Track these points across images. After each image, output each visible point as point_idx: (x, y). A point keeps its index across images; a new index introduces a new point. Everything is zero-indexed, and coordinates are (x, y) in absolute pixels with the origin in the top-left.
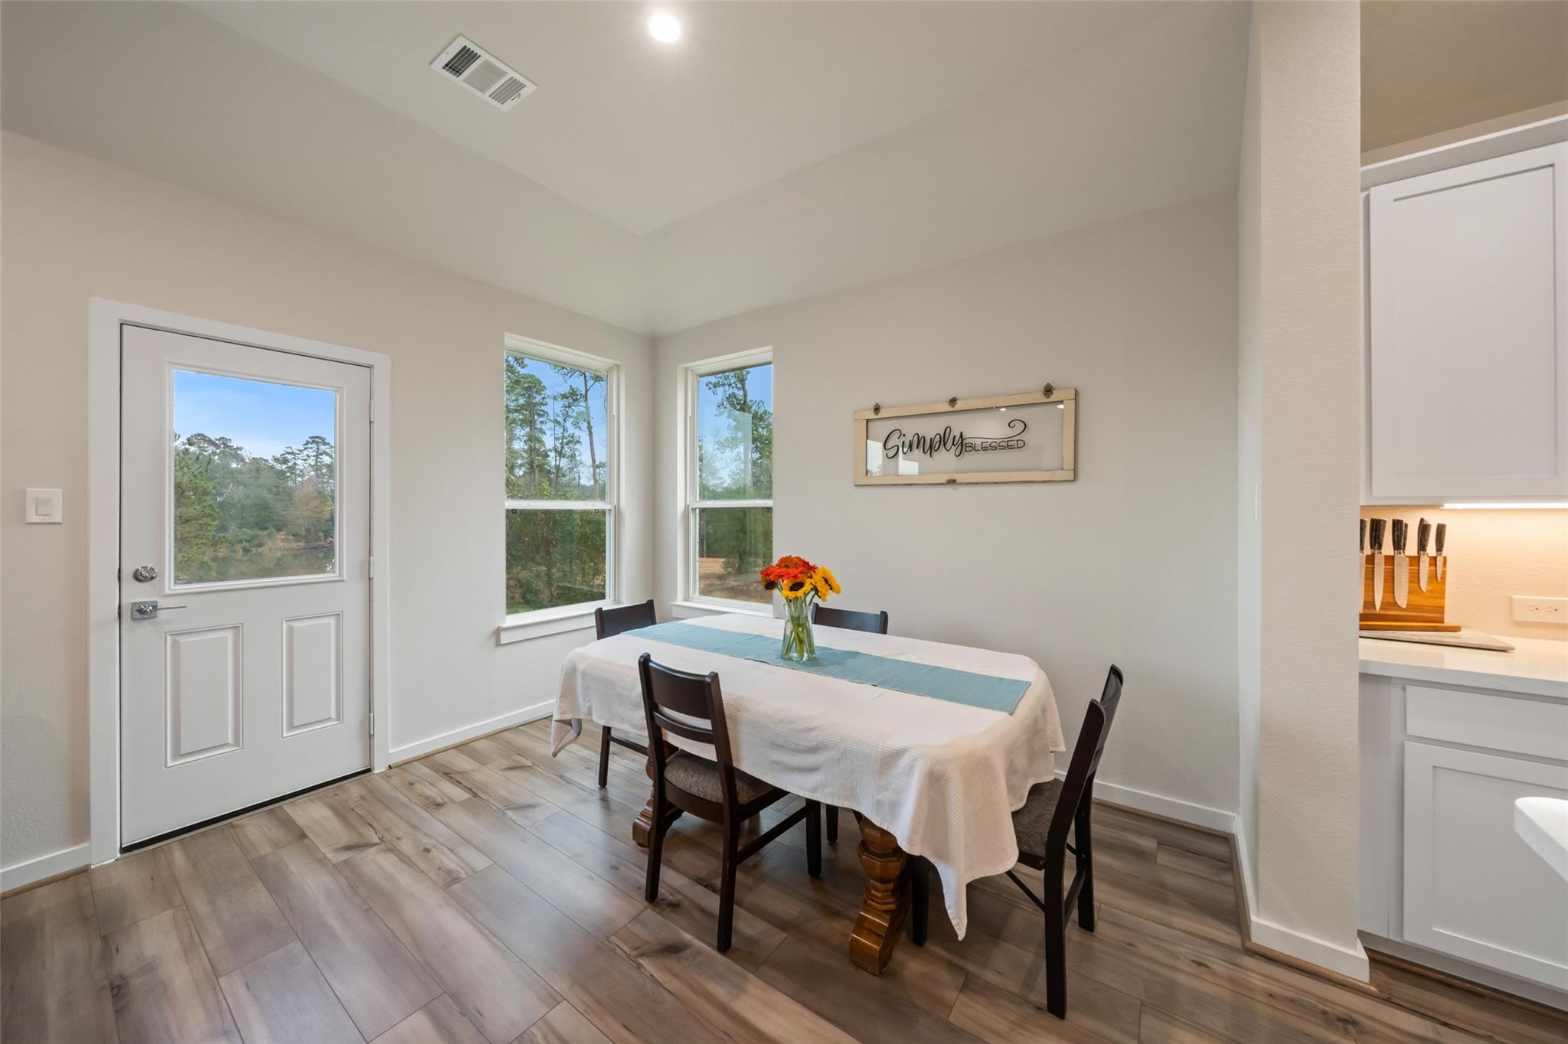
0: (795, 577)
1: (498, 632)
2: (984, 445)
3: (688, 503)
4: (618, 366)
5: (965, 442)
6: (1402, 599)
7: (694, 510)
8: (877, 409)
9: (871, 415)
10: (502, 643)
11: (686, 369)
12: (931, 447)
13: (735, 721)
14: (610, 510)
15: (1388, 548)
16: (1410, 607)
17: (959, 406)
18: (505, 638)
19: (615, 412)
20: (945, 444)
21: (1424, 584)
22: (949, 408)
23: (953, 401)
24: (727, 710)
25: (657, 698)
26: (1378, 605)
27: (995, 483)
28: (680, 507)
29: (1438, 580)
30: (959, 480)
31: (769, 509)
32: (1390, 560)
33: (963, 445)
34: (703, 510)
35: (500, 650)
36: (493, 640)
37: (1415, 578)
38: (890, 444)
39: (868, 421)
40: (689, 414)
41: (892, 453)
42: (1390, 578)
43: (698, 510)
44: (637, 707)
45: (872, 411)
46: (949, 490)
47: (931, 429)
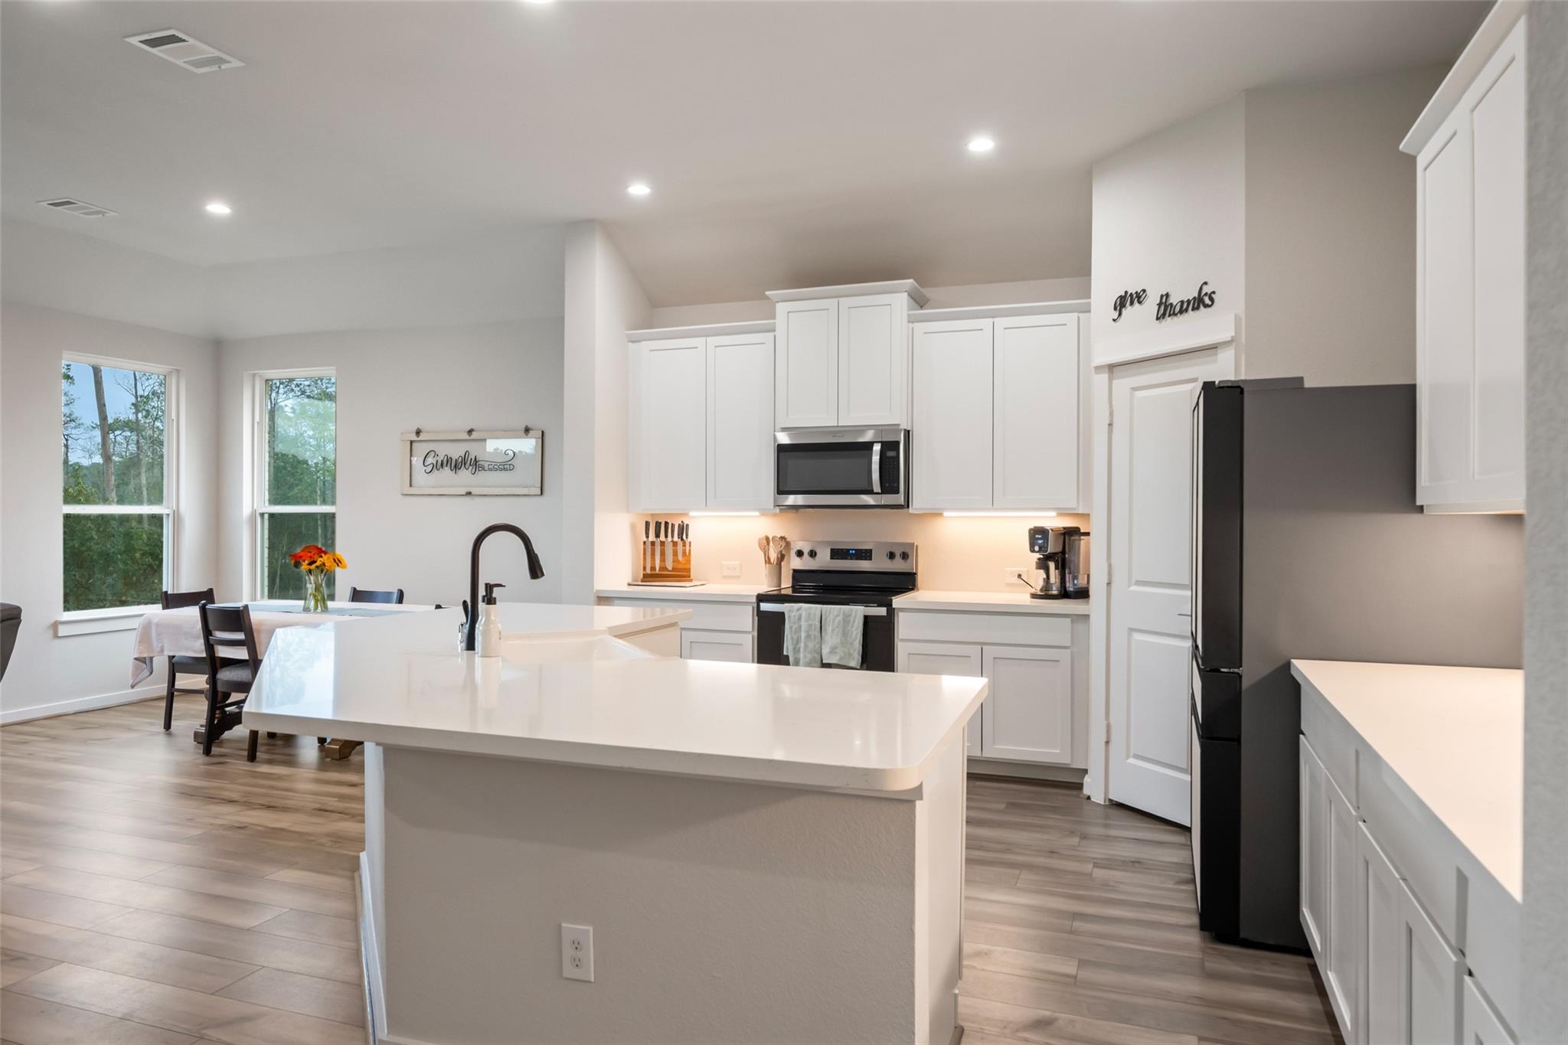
0: (311, 557)
1: (55, 626)
2: (490, 467)
3: (255, 507)
4: (178, 371)
5: (478, 464)
6: (669, 565)
7: (262, 515)
8: (418, 433)
9: (414, 438)
10: (60, 635)
11: (254, 375)
12: (456, 466)
13: (259, 631)
14: (168, 515)
15: (652, 537)
16: (674, 569)
17: (474, 435)
18: (63, 631)
19: (174, 416)
20: (465, 464)
21: (680, 558)
22: (467, 437)
23: (470, 432)
24: (254, 627)
25: (211, 627)
26: (657, 569)
27: (497, 495)
28: (246, 510)
29: (687, 555)
30: (474, 491)
31: (333, 516)
32: (662, 543)
33: (476, 465)
34: (272, 516)
35: (58, 641)
36: (51, 632)
37: (675, 553)
38: (427, 463)
39: (411, 442)
40: (257, 419)
41: (429, 469)
42: (663, 554)
43: (266, 516)
44: (197, 637)
45: (415, 434)
46: (468, 499)
47: (456, 452)
